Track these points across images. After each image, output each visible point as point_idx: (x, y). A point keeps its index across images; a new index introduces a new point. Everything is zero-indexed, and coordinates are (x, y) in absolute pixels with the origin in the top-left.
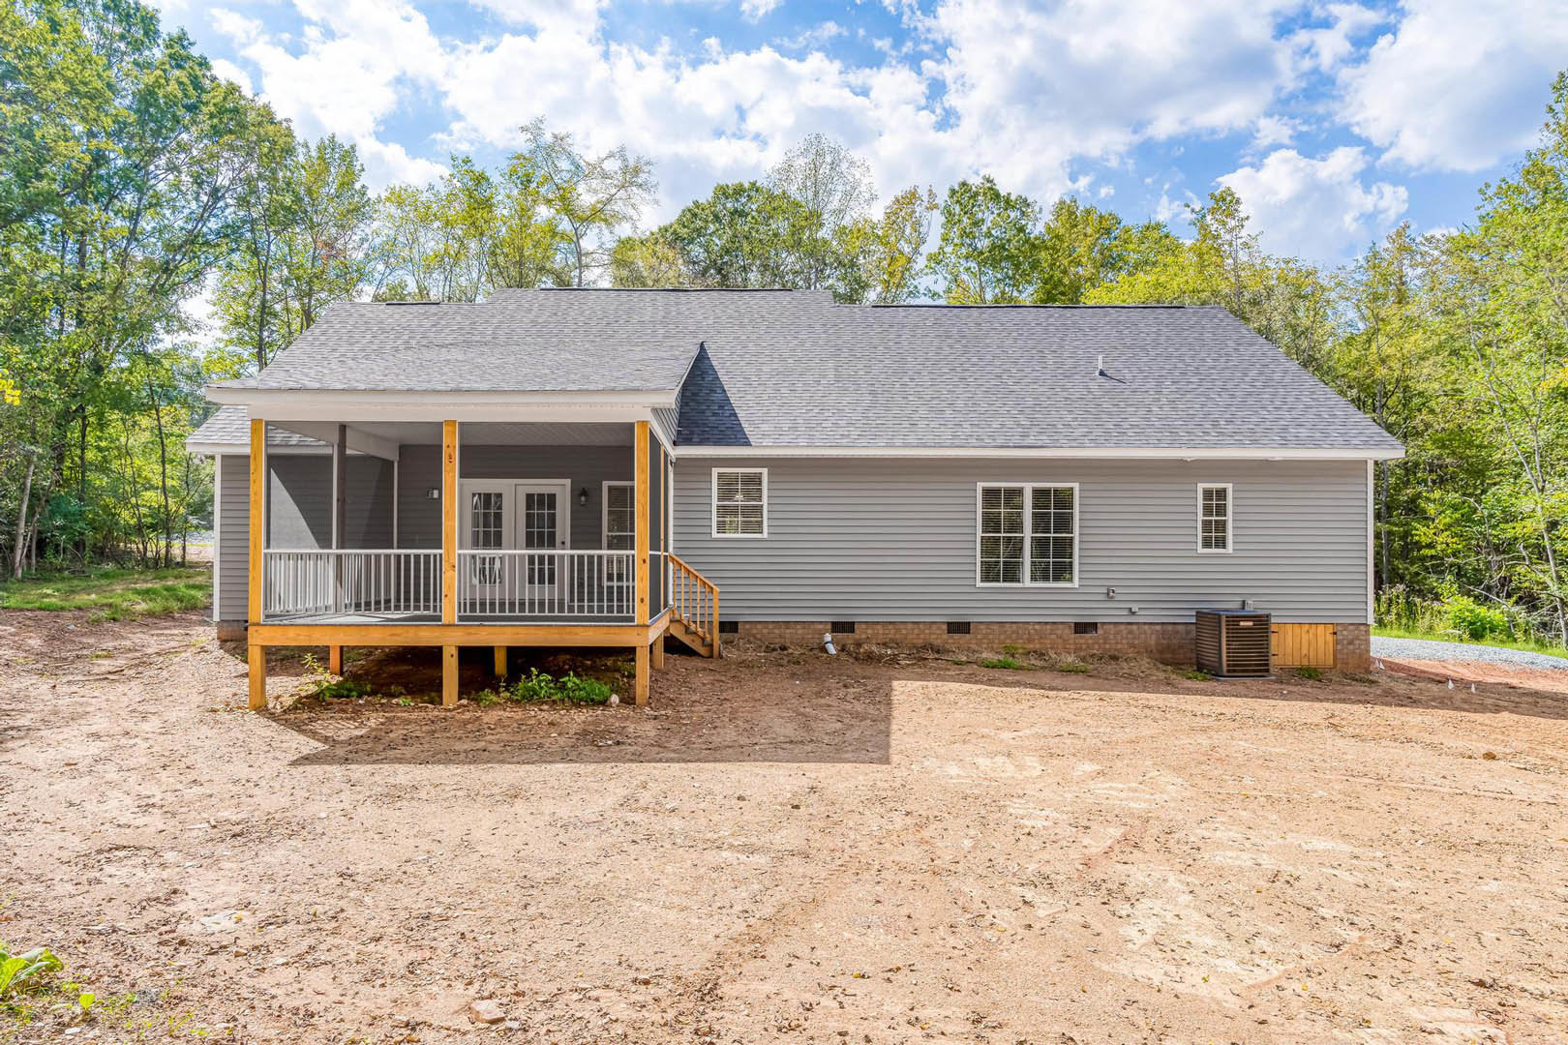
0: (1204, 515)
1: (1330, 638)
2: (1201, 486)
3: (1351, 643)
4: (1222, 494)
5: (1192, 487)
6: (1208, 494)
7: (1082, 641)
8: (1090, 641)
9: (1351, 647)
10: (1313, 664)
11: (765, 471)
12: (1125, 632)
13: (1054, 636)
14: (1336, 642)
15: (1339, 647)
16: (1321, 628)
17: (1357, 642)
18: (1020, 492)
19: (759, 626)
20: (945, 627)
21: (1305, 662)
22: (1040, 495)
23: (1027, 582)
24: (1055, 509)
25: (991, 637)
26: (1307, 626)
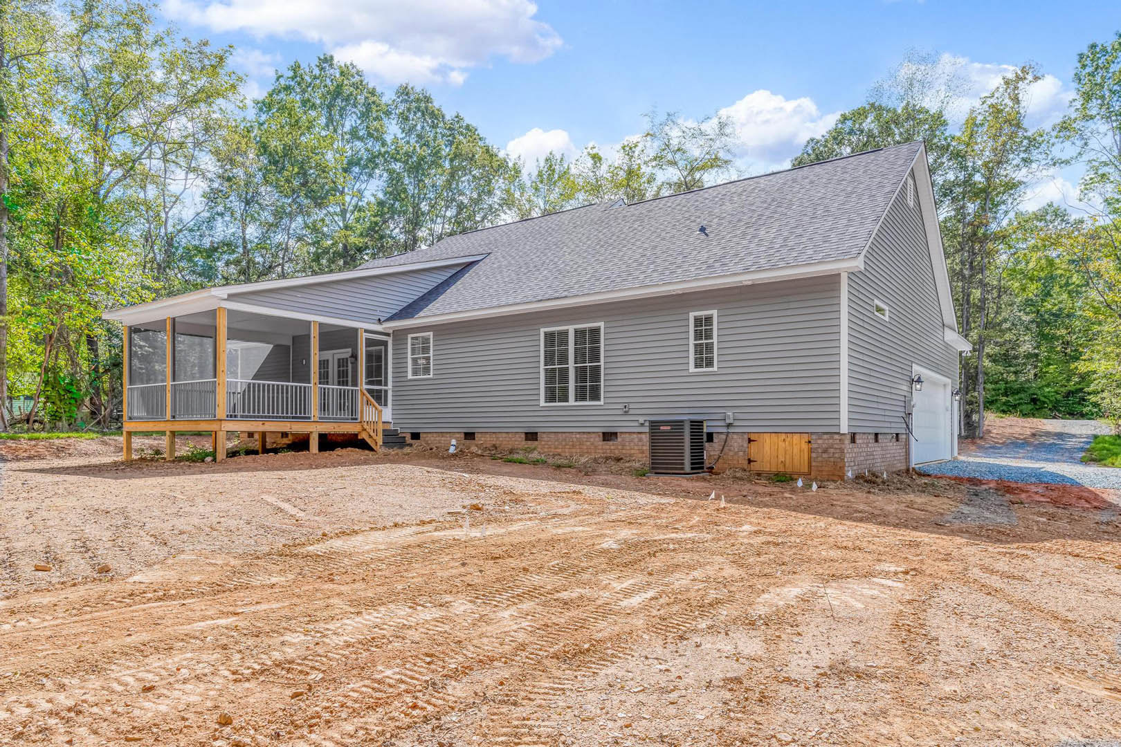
0: (695, 340)
1: (805, 446)
2: (692, 315)
3: (825, 451)
4: (709, 319)
5: (684, 316)
6: (698, 321)
7: (608, 447)
8: (612, 447)
9: (825, 456)
10: (789, 470)
11: (431, 334)
12: (636, 440)
13: (588, 443)
14: (811, 451)
15: (814, 455)
16: (796, 437)
17: (832, 451)
18: (566, 333)
19: (429, 435)
20: (523, 436)
21: (782, 469)
22: (580, 334)
23: (572, 401)
24: (589, 342)
25: (550, 443)
26: (783, 436)
